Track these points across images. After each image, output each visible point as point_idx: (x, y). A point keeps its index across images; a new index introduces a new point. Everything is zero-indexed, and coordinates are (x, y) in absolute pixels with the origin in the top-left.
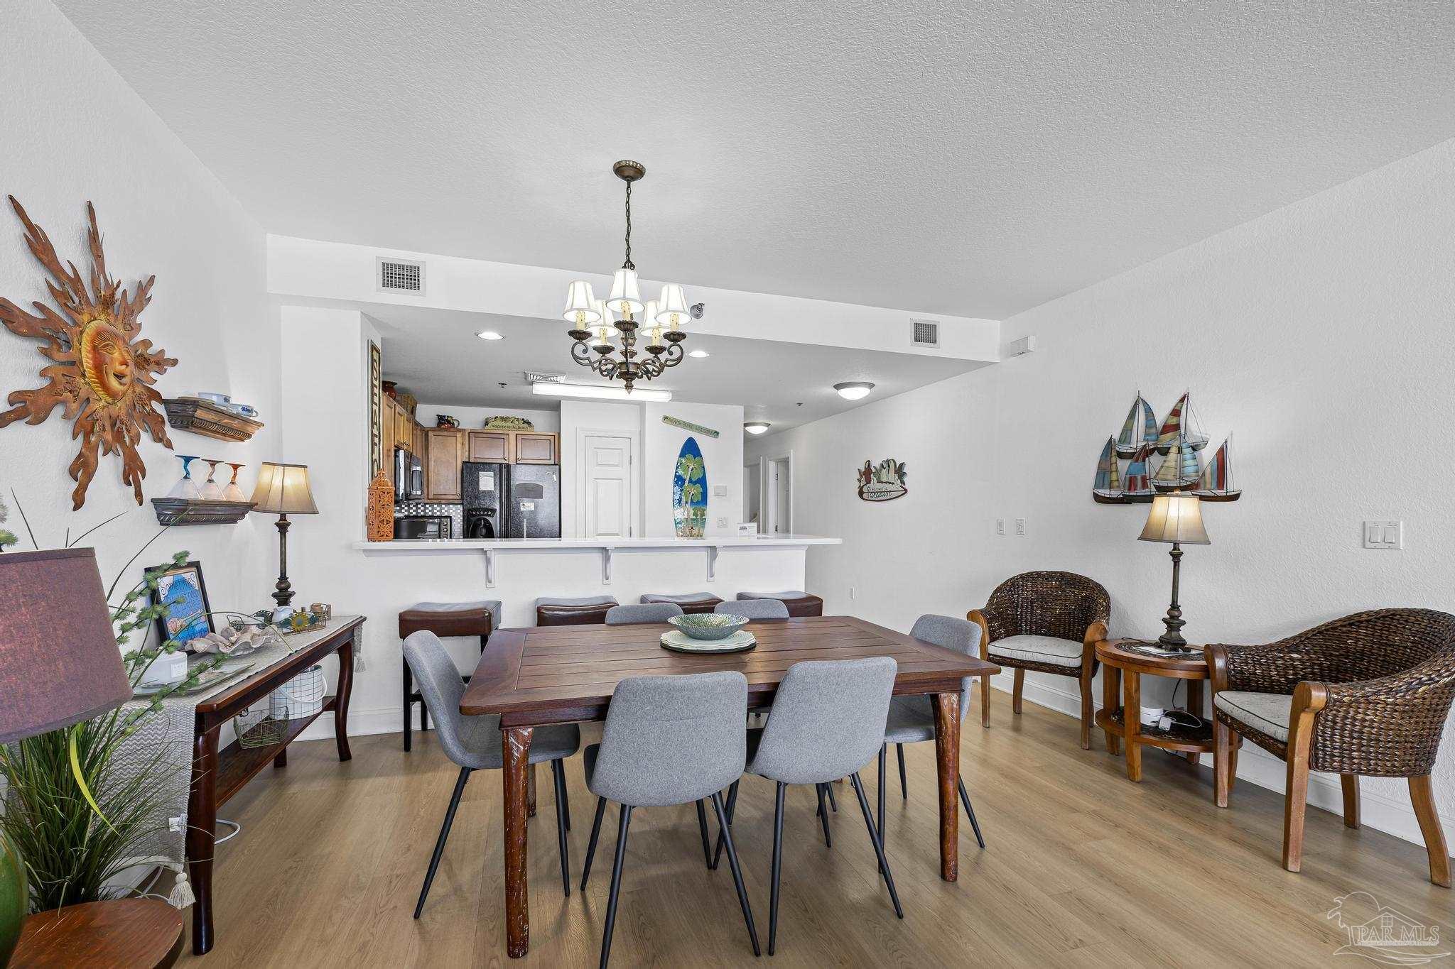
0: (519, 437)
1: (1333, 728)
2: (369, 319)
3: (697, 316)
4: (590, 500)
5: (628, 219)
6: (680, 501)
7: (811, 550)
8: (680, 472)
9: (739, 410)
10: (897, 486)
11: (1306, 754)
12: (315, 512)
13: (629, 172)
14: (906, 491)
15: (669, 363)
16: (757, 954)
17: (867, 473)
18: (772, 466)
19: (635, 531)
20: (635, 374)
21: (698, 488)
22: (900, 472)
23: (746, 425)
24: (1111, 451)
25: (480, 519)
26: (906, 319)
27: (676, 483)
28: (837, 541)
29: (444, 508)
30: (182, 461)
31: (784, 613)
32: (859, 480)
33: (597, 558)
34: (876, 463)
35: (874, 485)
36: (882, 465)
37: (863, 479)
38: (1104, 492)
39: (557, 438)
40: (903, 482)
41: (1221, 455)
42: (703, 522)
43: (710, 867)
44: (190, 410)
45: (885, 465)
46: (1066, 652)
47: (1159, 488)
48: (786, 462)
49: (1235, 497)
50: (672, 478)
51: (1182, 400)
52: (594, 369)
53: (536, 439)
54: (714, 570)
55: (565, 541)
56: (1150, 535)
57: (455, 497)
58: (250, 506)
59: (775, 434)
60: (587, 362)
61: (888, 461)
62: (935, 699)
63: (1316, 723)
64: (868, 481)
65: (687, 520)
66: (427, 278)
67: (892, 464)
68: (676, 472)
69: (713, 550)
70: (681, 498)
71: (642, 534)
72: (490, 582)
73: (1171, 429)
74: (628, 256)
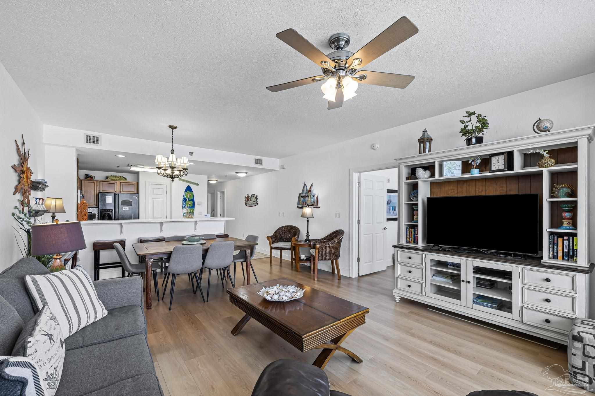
0: (121, 184)
1: (321, 252)
2: (77, 150)
3: (191, 155)
4: (151, 205)
5: (173, 139)
6: (185, 207)
7: (227, 221)
8: (185, 197)
9: (206, 177)
10: (255, 202)
11: (317, 258)
12: (65, 213)
13: (173, 128)
14: (258, 204)
15: (184, 175)
16: (204, 302)
17: (248, 198)
18: (219, 194)
19: (168, 216)
20: (175, 178)
21: (192, 202)
22: (256, 198)
23: (209, 180)
24: (300, 196)
25: (106, 213)
26: (254, 157)
27: (183, 201)
28: (234, 219)
29: (91, 209)
30: (35, 199)
31: (216, 237)
32: (245, 200)
33: (159, 225)
34: (250, 195)
35: (249, 201)
36: (251, 196)
37: (246, 200)
38: (299, 206)
39: (138, 184)
40: (257, 201)
41: (317, 198)
42: (193, 213)
43: (194, 293)
44: (38, 184)
45: (252, 196)
46: (287, 245)
47: (308, 205)
48: (223, 193)
49: (319, 208)
50: (182, 199)
51: (311, 185)
52: (163, 176)
53: (128, 184)
54: (197, 227)
55: (141, 220)
56: (303, 216)
57: (94, 205)
58: (46, 211)
59: (220, 184)
60: (161, 174)
61: (253, 195)
62: (245, 251)
63: (319, 251)
64: (248, 201)
65: (187, 213)
66: (102, 141)
67: (254, 196)
68: (183, 197)
69: (196, 222)
70: (185, 206)
71: (171, 217)
72: (122, 233)
73: (310, 191)
74: (172, 148)
